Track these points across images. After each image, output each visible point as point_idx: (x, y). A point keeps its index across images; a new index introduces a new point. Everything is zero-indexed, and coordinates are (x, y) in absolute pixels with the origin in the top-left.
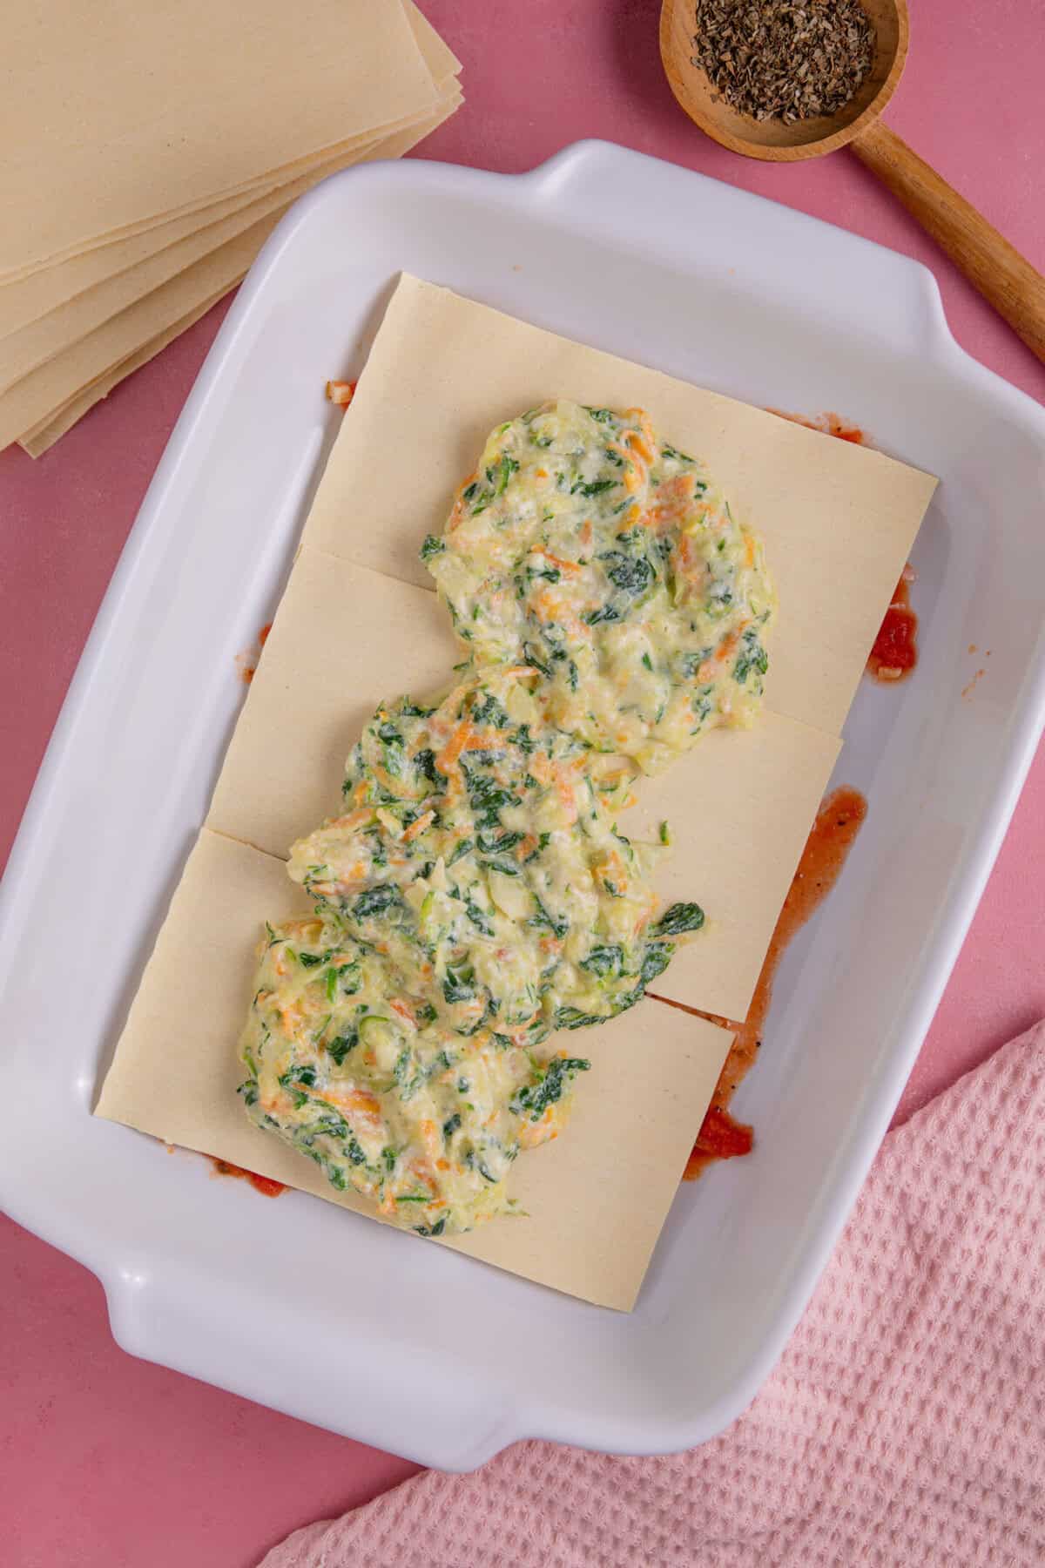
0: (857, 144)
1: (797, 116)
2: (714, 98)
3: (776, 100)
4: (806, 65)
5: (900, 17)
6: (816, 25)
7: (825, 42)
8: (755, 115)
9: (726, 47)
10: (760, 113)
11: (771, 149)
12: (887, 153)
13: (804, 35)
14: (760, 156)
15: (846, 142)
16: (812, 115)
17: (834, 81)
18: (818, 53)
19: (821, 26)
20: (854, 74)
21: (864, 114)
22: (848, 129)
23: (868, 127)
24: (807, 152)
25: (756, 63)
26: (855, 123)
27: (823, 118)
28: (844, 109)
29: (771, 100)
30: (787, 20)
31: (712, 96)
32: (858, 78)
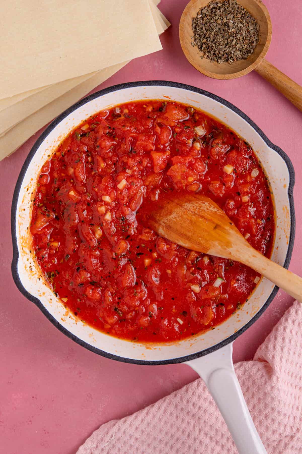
0: (257, 69)
1: (233, 60)
2: (202, 57)
3: (225, 55)
4: (235, 41)
5: (268, 21)
6: (237, 26)
7: (241, 31)
8: (218, 62)
9: (204, 37)
10: (219, 61)
11: (225, 75)
12: (268, 71)
13: (233, 30)
14: (221, 79)
15: (253, 69)
16: (239, 59)
17: (246, 45)
18: (239, 36)
19: (239, 26)
20: (253, 43)
21: (258, 58)
22: (253, 65)
23: (260, 63)
24: (238, 75)
25: (216, 42)
26: (255, 62)
27: (243, 60)
28: (250, 56)
29: (223, 55)
30: (226, 25)
31: (201, 57)
32: (254, 44)
